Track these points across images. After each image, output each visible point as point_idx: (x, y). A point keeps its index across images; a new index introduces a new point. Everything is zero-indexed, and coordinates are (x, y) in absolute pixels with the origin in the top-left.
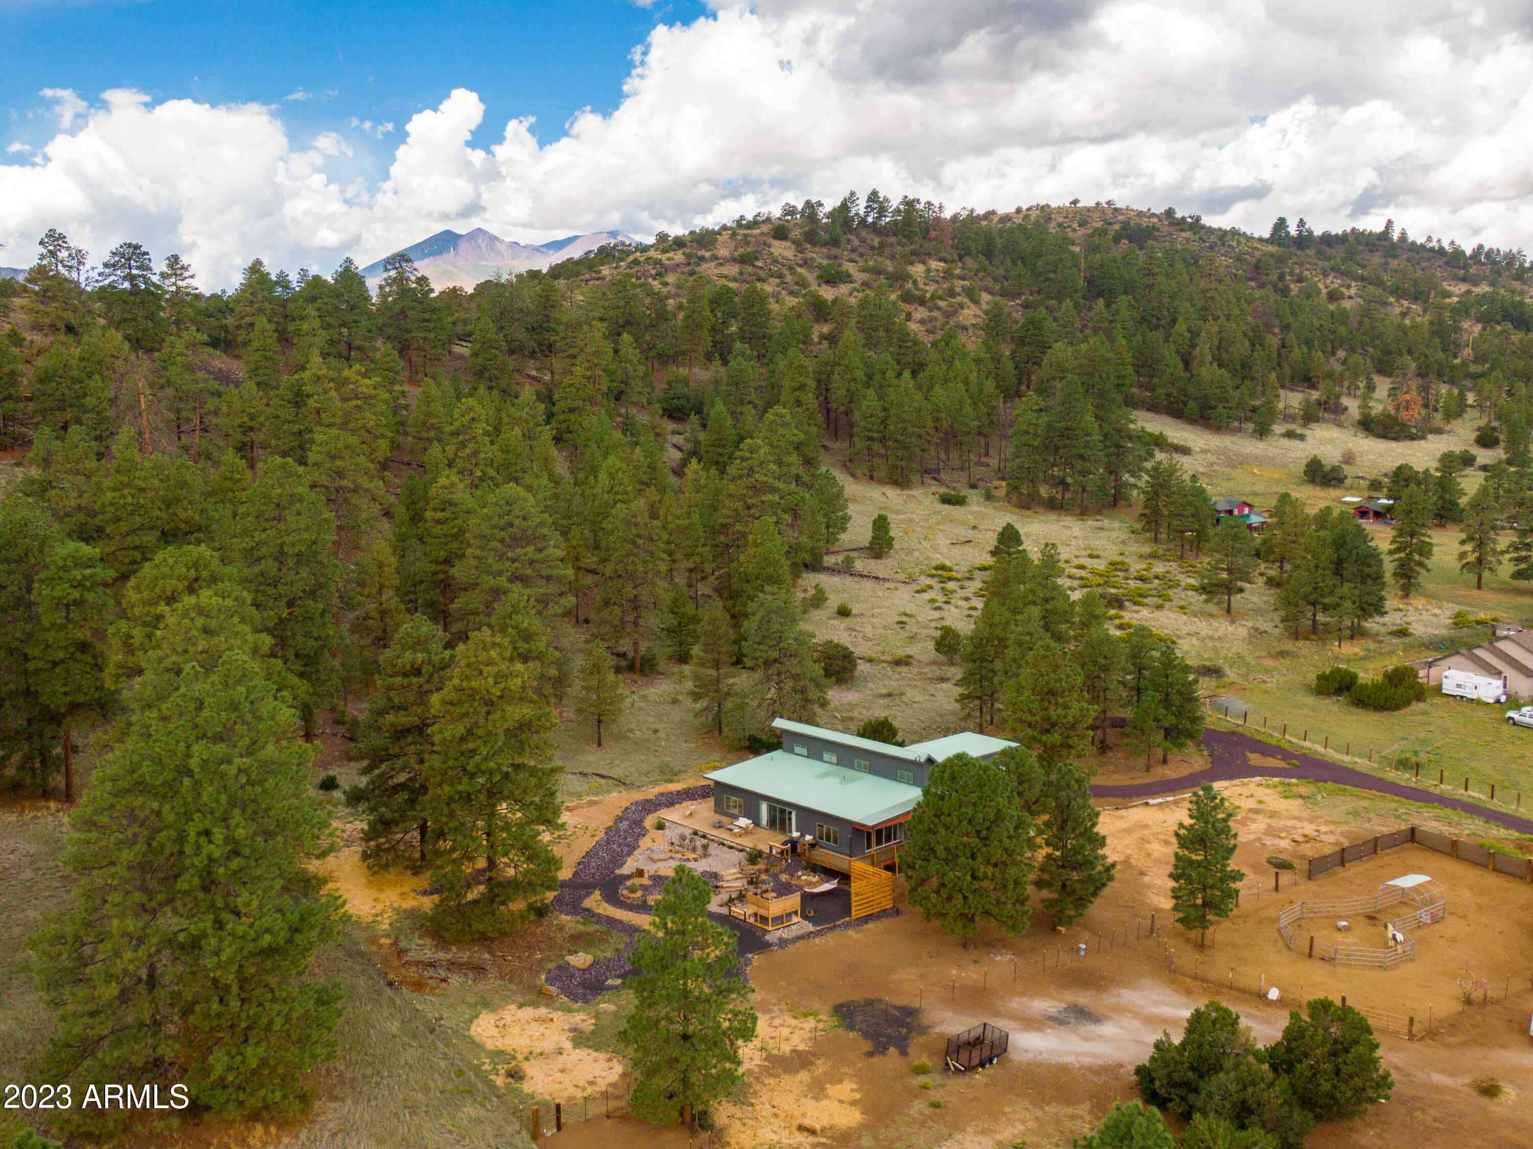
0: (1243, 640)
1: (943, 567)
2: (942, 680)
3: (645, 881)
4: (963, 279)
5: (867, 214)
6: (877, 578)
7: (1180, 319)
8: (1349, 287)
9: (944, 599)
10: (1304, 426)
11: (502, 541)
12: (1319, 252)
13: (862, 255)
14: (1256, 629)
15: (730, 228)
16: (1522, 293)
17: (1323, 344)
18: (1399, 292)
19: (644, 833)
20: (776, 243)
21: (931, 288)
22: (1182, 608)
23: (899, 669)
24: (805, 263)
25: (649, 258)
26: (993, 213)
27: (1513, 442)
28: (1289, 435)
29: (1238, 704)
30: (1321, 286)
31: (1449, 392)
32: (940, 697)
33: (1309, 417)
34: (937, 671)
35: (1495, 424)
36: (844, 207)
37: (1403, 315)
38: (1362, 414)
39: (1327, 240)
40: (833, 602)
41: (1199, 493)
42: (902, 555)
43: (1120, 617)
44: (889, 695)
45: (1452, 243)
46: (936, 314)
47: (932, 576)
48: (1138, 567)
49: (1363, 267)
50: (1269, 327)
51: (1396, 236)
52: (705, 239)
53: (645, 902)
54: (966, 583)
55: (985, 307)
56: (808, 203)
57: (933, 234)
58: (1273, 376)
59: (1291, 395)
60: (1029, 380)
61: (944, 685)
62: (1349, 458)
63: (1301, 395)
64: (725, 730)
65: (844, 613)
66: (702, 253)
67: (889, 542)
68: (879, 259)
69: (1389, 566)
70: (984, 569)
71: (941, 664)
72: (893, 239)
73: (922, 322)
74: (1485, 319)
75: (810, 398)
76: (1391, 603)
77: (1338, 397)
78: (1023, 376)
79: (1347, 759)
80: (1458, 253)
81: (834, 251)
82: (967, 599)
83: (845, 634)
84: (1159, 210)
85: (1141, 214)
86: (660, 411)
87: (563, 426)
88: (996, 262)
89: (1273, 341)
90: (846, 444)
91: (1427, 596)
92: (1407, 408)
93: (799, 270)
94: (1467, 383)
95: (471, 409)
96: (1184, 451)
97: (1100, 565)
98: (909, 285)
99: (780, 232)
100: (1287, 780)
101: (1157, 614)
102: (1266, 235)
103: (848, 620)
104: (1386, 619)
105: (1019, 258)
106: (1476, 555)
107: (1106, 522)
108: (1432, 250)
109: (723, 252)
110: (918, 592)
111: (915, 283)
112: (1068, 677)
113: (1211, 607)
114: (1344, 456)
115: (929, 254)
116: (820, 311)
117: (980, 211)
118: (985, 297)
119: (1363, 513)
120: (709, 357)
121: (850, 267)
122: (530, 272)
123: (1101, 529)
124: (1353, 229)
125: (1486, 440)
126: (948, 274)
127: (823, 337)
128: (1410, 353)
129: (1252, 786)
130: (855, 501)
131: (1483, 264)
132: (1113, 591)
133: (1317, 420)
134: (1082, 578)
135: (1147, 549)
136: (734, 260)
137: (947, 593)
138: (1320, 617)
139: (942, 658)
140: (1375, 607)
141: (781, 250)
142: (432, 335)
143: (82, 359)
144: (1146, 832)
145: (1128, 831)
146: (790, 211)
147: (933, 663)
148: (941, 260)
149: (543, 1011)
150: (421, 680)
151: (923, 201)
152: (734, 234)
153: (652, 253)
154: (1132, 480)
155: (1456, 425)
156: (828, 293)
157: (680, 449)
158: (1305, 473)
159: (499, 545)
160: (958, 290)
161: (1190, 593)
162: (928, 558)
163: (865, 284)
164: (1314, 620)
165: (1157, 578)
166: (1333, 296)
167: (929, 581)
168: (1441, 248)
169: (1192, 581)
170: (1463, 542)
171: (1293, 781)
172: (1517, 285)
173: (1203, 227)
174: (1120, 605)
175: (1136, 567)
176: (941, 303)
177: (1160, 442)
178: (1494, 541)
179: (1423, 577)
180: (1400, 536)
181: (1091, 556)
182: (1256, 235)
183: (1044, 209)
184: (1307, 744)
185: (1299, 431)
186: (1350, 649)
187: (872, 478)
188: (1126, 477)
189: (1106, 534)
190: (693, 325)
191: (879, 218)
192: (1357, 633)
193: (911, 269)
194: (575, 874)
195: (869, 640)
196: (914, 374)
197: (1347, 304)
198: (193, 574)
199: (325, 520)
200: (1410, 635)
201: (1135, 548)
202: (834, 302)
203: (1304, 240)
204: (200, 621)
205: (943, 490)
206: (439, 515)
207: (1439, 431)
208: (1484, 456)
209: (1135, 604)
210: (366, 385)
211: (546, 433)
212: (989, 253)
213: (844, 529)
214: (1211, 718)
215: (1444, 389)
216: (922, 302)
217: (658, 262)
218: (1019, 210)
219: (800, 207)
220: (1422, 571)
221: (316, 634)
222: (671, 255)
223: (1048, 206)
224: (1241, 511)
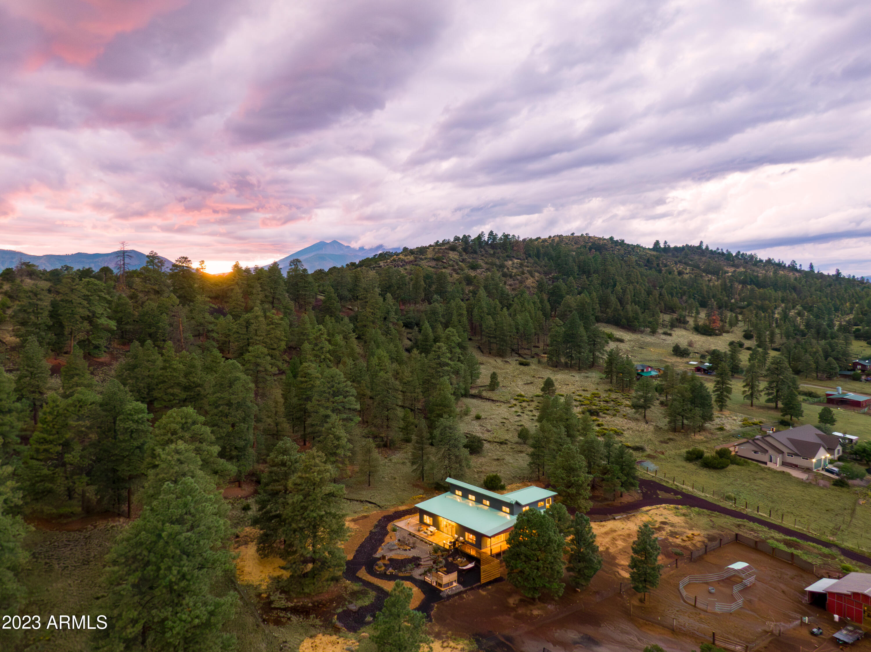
0: (652, 432)
1: (521, 396)
2: (521, 452)
3: (387, 562)
4: (528, 267)
5: (488, 240)
6: (493, 400)
7: (618, 284)
8: (686, 269)
9: (521, 411)
10: (671, 329)
11: (329, 393)
12: (673, 254)
13: (486, 257)
14: (657, 426)
15: (433, 246)
16: (757, 272)
17: (677, 294)
18: (707, 272)
19: (387, 533)
20: (451, 252)
21: (515, 271)
22: (624, 416)
23: (502, 446)
24: (463, 261)
25: (400, 258)
26: (539, 238)
27: (759, 338)
28: (665, 333)
29: (651, 465)
30: (675, 269)
31: (731, 316)
32: (520, 460)
33: (673, 326)
34: (519, 448)
35: (751, 329)
36: (479, 237)
37: (709, 281)
38: (695, 324)
39: (676, 249)
40: (474, 412)
41: (629, 362)
42: (503, 389)
43: (598, 421)
44: (498, 460)
45: (727, 251)
46: (517, 282)
47: (516, 400)
48: (604, 396)
49: (691, 261)
50: (654, 286)
51: (704, 247)
52: (422, 250)
53: (385, 573)
54: (531, 403)
55: (537, 278)
56: (464, 236)
57: (515, 248)
58: (658, 308)
59: (665, 316)
60: (556, 310)
61: (522, 455)
62: (690, 344)
63: (669, 316)
64: (425, 479)
65: (478, 418)
66: (421, 256)
67: (497, 384)
68: (494, 259)
69: (714, 398)
70: (538, 396)
71: (520, 444)
72: (499, 250)
73: (510, 285)
74: (744, 283)
75: (465, 319)
76: (716, 413)
77: (685, 317)
78: (554, 308)
79: (703, 494)
80: (729, 254)
81: (475, 256)
82: (531, 411)
83: (478, 428)
84: (607, 237)
85: (600, 239)
86: (402, 324)
87: (361, 333)
88: (541, 259)
89: (656, 293)
90: (479, 338)
91: (729, 410)
92: (714, 323)
93: (460, 263)
94: (738, 310)
95: (320, 330)
96: (621, 341)
97: (588, 395)
98: (505, 270)
99: (453, 248)
100: (677, 506)
101: (613, 419)
102: (651, 247)
103: (480, 421)
104: (714, 423)
105: (551, 258)
106: (750, 392)
107: (589, 374)
108: (719, 253)
109: (429, 256)
110: (510, 407)
111: (508, 269)
112: (579, 462)
113: (637, 416)
114: (689, 343)
115: (513, 257)
116: (469, 281)
117: (534, 237)
118: (537, 274)
119: (698, 369)
120: (423, 300)
121: (481, 262)
122: (351, 263)
123: (587, 377)
124: (687, 245)
125: (748, 336)
126: (521, 265)
127: (470, 291)
128: (713, 297)
129: (661, 509)
130: (482, 364)
131: (740, 259)
132: (594, 407)
133: (677, 327)
134: (580, 401)
135: (607, 387)
136: (434, 259)
137: (522, 408)
138: (685, 422)
139: (520, 441)
140: (709, 418)
141: (453, 255)
142: (308, 293)
143: (159, 307)
144: (615, 534)
145: (606, 533)
146: (457, 239)
147: (517, 443)
148: (518, 259)
149: (334, 638)
150: (286, 469)
151: (511, 235)
152: (434, 249)
153: (401, 257)
154: (600, 356)
155: (734, 329)
156: (472, 274)
157: (411, 340)
158: (673, 351)
159: (327, 395)
160: (525, 272)
161: (627, 408)
162: (514, 391)
163: (487, 269)
164: (683, 423)
165: (613, 401)
166: (680, 273)
167: (514, 402)
168: (723, 253)
169: (628, 403)
170: (744, 387)
171: (680, 506)
172: (755, 268)
173: (625, 244)
174: (598, 415)
175: (603, 395)
176: (519, 277)
177: (611, 337)
178: (758, 386)
179: (728, 402)
180: (717, 384)
181: (584, 390)
182: (647, 247)
183: (560, 236)
184: (684, 487)
185: (669, 332)
186: (699, 437)
187: (490, 353)
188: (597, 354)
189: (589, 379)
190: (416, 287)
191: (493, 241)
192: (701, 429)
193: (506, 263)
194: (355, 557)
195: (489, 431)
196: (508, 309)
197: (686, 276)
198: (184, 421)
199: (250, 388)
200: (725, 430)
201: (602, 387)
202: (475, 277)
203: (667, 249)
204: (176, 457)
205: (520, 359)
206: (303, 379)
207: (728, 332)
208: (747, 343)
209: (604, 413)
210: (277, 318)
211: (353, 336)
212: (538, 256)
213: (478, 378)
214: (640, 472)
215: (729, 314)
216: (511, 277)
217: (403, 260)
218: (550, 237)
219: (461, 238)
220: (728, 399)
221: (244, 438)
222: (409, 257)
223: (562, 235)
224: (647, 370)
